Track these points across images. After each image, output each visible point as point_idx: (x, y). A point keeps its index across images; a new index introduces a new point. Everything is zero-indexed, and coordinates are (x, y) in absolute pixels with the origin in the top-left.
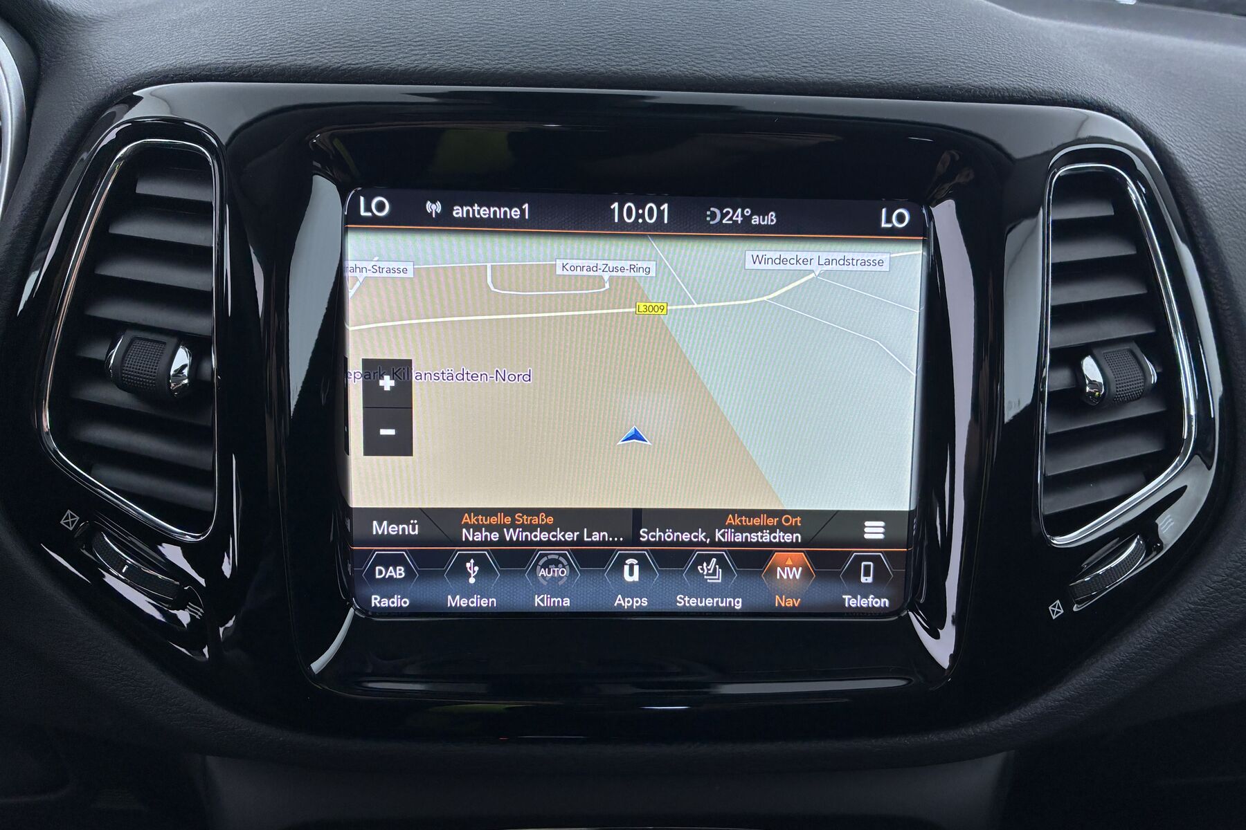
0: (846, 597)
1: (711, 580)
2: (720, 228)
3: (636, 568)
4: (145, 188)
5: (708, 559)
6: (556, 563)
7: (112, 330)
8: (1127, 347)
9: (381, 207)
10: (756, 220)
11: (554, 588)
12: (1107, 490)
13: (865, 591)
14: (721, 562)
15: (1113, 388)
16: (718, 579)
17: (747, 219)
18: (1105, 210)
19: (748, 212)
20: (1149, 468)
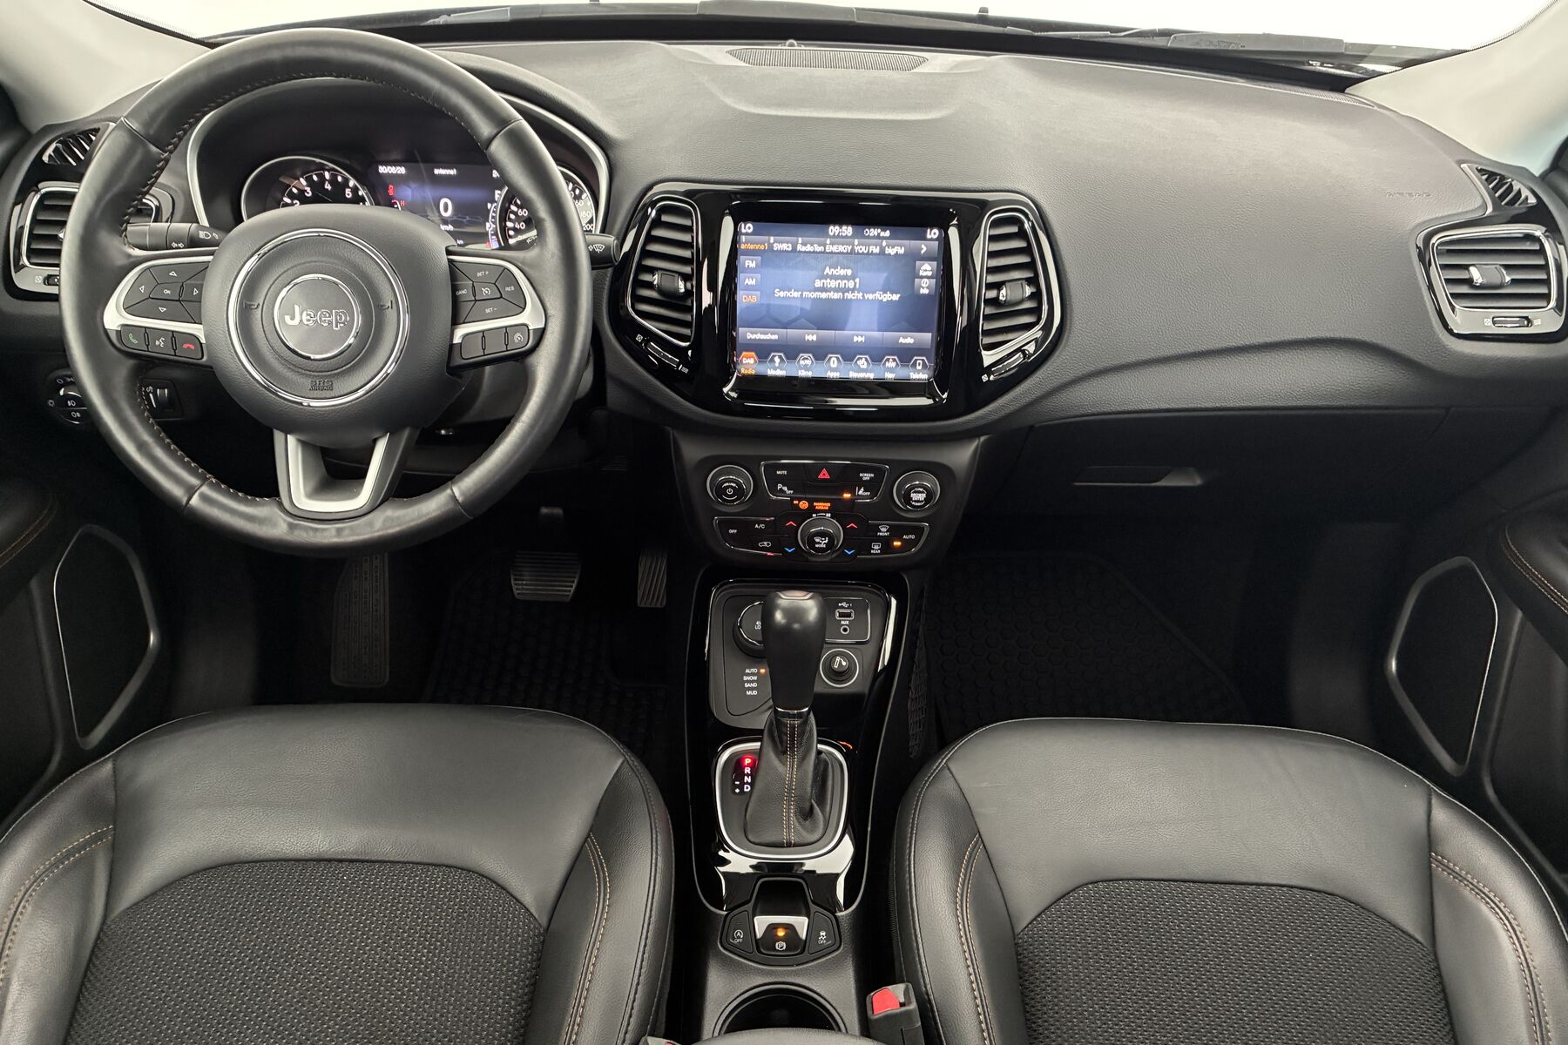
0: (911, 374)
1: (862, 367)
2: (869, 237)
3: (836, 361)
4: (665, 218)
5: (861, 358)
6: (807, 359)
7: (652, 270)
8: (1020, 282)
9: (749, 228)
10: (882, 234)
11: (806, 368)
12: (1010, 336)
13: (919, 372)
14: (866, 360)
15: (1008, 298)
16: (865, 366)
17: (879, 234)
18: (1014, 229)
19: (879, 230)
20: (1028, 327)
